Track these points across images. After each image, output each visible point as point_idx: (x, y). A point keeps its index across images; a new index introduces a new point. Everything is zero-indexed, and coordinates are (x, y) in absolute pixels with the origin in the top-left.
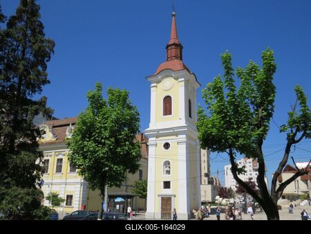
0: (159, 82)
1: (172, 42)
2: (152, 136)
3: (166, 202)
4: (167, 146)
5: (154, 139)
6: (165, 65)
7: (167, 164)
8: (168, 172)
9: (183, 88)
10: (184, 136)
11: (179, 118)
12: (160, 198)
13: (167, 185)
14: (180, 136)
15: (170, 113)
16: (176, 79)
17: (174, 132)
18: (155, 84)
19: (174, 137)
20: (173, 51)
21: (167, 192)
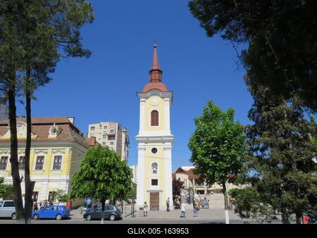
0: (147, 98)
1: (155, 68)
2: (142, 142)
3: (155, 196)
4: (154, 150)
5: (143, 144)
6: (150, 85)
7: (155, 165)
8: (155, 172)
9: (169, 106)
10: (170, 144)
11: (164, 128)
12: (149, 193)
13: (155, 182)
14: (166, 144)
15: (157, 124)
16: (163, 98)
17: (162, 140)
18: (144, 100)
19: (162, 144)
20: (156, 75)
21: (155, 188)
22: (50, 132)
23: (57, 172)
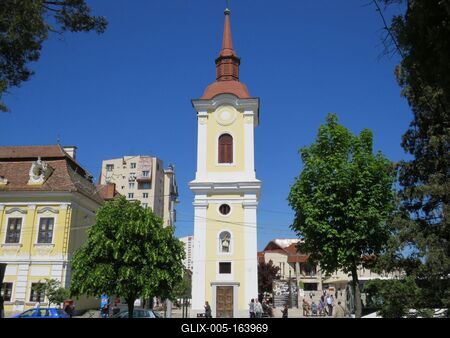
0: (211, 110)
1: (227, 53)
2: (201, 192)
3: (225, 293)
4: (225, 209)
5: (205, 197)
6: (216, 87)
7: (225, 236)
8: (226, 249)
9: (252, 125)
10: (254, 196)
11: (243, 168)
12: (215, 287)
13: (225, 268)
14: (246, 196)
15: (230, 160)
16: (241, 110)
17: (239, 190)
18: (205, 113)
19: (238, 197)
20: (228, 68)
21: (225, 278)
22: (31, 174)
23: (45, 247)
